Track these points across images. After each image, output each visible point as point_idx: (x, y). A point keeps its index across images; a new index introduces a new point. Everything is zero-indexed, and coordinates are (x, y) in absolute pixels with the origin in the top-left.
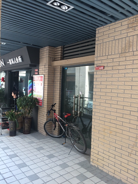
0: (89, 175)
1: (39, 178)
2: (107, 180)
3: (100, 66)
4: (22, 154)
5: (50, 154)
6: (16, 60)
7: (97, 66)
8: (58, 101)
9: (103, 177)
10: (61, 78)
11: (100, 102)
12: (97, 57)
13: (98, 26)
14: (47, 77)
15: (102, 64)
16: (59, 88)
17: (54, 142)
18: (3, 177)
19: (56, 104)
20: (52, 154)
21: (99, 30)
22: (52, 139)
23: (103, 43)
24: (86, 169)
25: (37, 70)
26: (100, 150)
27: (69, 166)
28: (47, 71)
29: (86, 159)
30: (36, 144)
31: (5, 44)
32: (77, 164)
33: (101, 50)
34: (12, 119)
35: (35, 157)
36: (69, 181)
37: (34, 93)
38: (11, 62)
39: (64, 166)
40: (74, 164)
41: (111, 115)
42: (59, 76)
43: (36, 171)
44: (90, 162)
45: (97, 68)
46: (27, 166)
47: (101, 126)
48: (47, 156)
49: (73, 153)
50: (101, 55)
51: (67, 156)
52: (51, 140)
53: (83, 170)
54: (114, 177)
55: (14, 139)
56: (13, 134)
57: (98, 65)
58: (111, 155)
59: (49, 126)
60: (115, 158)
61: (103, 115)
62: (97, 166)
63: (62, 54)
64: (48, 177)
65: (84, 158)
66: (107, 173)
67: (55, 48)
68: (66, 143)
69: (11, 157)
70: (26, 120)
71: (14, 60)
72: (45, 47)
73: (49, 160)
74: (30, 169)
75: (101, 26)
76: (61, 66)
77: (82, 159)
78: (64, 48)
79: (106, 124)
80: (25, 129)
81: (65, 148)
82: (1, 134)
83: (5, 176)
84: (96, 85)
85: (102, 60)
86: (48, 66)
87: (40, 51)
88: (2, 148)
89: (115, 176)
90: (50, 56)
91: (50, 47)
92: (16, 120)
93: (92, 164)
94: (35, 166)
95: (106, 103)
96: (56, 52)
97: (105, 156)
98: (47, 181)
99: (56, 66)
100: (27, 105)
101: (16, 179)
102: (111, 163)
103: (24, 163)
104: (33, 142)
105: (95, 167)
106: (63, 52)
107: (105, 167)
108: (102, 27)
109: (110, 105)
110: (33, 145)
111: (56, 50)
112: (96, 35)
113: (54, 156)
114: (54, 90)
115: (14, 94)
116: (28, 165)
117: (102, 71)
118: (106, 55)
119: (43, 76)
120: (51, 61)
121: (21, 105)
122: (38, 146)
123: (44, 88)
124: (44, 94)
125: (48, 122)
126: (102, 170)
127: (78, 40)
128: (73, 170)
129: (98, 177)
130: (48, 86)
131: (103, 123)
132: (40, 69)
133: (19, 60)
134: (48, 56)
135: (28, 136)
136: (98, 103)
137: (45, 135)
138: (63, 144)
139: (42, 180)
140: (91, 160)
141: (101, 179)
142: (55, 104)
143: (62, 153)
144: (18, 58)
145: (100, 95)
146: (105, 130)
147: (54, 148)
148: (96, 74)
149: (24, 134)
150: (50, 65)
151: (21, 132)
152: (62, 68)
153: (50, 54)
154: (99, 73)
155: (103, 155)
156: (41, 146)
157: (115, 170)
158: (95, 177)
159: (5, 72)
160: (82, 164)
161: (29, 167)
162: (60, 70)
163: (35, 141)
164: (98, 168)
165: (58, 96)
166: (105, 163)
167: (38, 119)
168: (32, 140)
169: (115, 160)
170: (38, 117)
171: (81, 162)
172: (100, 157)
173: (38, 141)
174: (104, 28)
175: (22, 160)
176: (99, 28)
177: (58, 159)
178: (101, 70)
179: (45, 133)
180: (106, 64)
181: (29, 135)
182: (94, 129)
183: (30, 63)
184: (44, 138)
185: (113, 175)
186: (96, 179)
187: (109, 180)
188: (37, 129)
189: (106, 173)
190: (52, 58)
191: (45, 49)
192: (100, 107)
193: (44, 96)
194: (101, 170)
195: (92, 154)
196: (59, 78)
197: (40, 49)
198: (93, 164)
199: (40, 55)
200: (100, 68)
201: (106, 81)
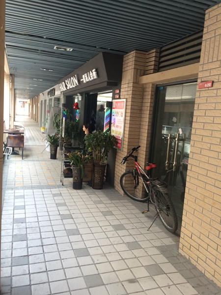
0: (168, 267)
1: (89, 255)
2: (198, 284)
3: (206, 82)
4: (80, 216)
5: (119, 223)
6: (90, 76)
7: (202, 82)
8: (145, 142)
9: (192, 278)
10: (153, 105)
11: (201, 148)
12: (203, 64)
13: (209, 6)
14: (129, 103)
15: (210, 77)
16: (149, 122)
17: (134, 207)
18: (42, 243)
19: (140, 146)
20: (122, 225)
21: (211, 13)
22: (132, 203)
23: (215, 36)
24: (167, 258)
25: (118, 92)
26: (195, 232)
27: (141, 248)
28: (131, 92)
29: (174, 243)
30: (104, 206)
31: (71, 50)
32: (156, 247)
33: (211, 50)
34: (76, 164)
35: (96, 224)
36: (131, 271)
37: (113, 128)
38: (85, 79)
39: (133, 246)
40: (151, 245)
41: (216, 173)
42: (149, 101)
43: (88, 244)
44: (178, 247)
45: (201, 84)
46: (79, 234)
47: (199, 190)
48: (114, 226)
49: (156, 228)
50: (210, 61)
51: (144, 231)
52: (130, 204)
53: (161, 259)
54: (212, 281)
55: (77, 194)
56: (77, 186)
57: (203, 80)
58: (211, 243)
59: (129, 182)
60: (217, 251)
61: (204, 172)
62: (188, 257)
63: (157, 63)
64: (102, 256)
65: (172, 241)
66: (203, 272)
67: (148, 53)
68: (148, 211)
69: (63, 217)
70: (97, 169)
71: (88, 76)
72: (131, 52)
73: (114, 232)
74: (83, 239)
75: (214, 6)
76: (153, 84)
77: (168, 241)
78: (161, 52)
79: (208, 187)
80: (95, 182)
81: (146, 219)
82: (63, 185)
83: (45, 242)
84: (197, 116)
85: (210, 69)
86: (132, 84)
87: (124, 59)
88: (56, 202)
89: (215, 281)
90: (137, 67)
91: (138, 52)
92: (82, 166)
93: (181, 253)
94: (91, 237)
95: (210, 150)
96: (147, 60)
97: (202, 244)
98: (98, 262)
99: (146, 84)
100: (99, 145)
101: (58, 249)
102: (211, 257)
103: (77, 230)
104: (101, 202)
105: (184, 258)
106: (160, 59)
107: (200, 262)
108: (216, 7)
109: (217, 153)
110: (99, 206)
111: (148, 56)
112: (205, 22)
113: (124, 227)
114: (140, 125)
115: (86, 128)
116: (81, 233)
117: (208, 91)
118: (217, 61)
119: (125, 100)
120: (138, 76)
121: (90, 145)
122: (107, 210)
123: (125, 120)
124: (124, 130)
125: (126, 175)
126: (195, 266)
127: (181, 36)
128: (146, 254)
129: (183, 276)
130: (130, 117)
131: (203, 185)
132: (122, 90)
133: (93, 75)
134: (133, 67)
135: (98, 192)
136: (197, 149)
137: (123, 195)
138: (143, 213)
139: (92, 259)
140: (181, 246)
141: (188, 279)
142: (138, 148)
143: (139, 225)
144: (92, 72)
145: (203, 136)
146: (205, 199)
147: (128, 216)
148: (199, 97)
149: (94, 188)
150: (136, 82)
151: (89, 185)
152: (155, 87)
153: (138, 63)
154: (204, 94)
155: (199, 241)
156: (111, 209)
157: (215, 271)
158: (178, 274)
159: (81, 94)
160: (163, 250)
161: (82, 237)
162: (151, 91)
163: (105, 202)
164: (189, 262)
165: (146, 135)
166: (201, 256)
167: (116, 169)
168: (101, 199)
169: (218, 253)
170: (116, 165)
171: (164, 246)
172: (194, 244)
173: (110, 202)
174: (218, 7)
175: (76, 225)
176: (210, 10)
177: (128, 234)
178: (207, 89)
179: (122, 192)
180: (217, 77)
181: (99, 190)
182: (189, 194)
183: (106, 79)
184: (119, 199)
185: (211, 278)
186: (178, 278)
187: (201, 284)
188: (114, 185)
189: (201, 272)
190: (141, 70)
191: (131, 56)
192: (201, 156)
193: (124, 133)
194: (193, 265)
195: (182, 235)
196: (149, 104)
197: (125, 56)
198: (183, 254)
199: (124, 66)
200: (206, 86)
201: (215, 109)
